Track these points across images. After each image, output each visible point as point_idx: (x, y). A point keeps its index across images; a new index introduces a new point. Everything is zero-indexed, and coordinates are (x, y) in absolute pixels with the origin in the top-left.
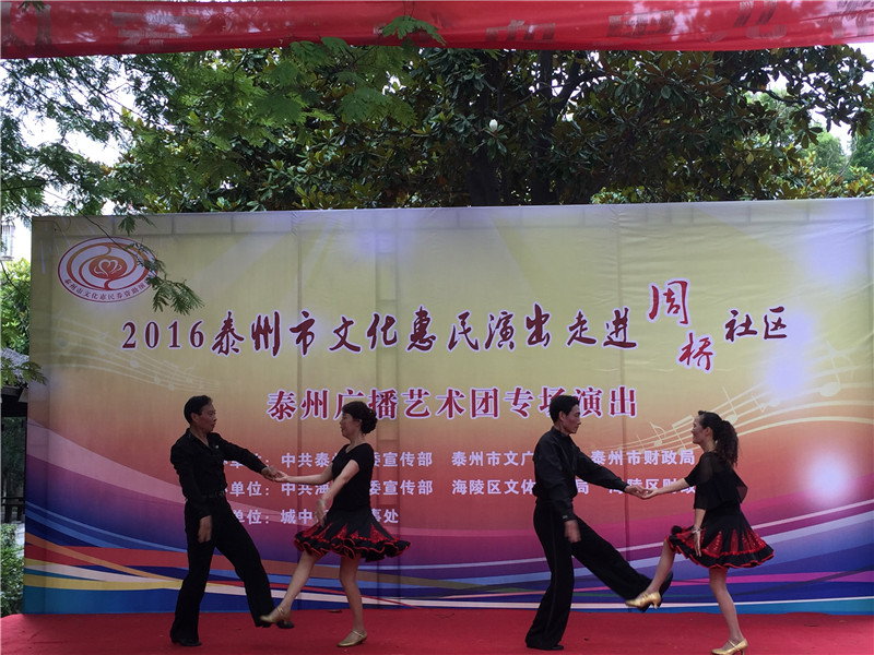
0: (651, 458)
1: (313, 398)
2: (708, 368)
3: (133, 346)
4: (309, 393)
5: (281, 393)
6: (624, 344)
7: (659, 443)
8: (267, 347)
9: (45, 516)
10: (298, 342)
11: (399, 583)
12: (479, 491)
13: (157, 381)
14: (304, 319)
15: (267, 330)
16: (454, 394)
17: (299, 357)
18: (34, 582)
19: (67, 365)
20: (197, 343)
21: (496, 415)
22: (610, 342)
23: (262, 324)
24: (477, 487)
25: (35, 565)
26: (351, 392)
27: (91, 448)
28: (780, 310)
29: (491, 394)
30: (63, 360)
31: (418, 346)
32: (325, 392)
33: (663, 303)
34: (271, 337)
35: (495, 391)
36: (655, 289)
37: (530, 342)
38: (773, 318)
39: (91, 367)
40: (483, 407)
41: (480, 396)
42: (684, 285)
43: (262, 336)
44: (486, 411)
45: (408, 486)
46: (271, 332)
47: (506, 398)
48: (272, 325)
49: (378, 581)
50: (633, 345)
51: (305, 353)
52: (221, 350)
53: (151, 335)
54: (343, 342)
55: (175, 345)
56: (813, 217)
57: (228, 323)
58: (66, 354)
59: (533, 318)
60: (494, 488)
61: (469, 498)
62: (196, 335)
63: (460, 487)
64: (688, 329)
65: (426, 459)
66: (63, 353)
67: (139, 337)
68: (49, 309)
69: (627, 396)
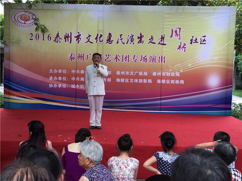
0: (168, 74)
1: (80, 56)
2: (185, 51)
3: (32, 39)
4: (79, 54)
5: (72, 54)
6: (163, 44)
7: (170, 71)
8: (68, 41)
9: (9, 83)
10: (76, 40)
13: (39, 49)
14: (78, 34)
16: (118, 56)
17: (77, 45)
18: (7, 100)
19: (14, 44)
20: (49, 40)
21: (128, 62)
22: (160, 43)
23: (67, 35)
24: (123, 80)
25: (7, 96)
26: (90, 54)
27: (21, 66)
28: (205, 36)
29: (127, 56)
30: (13, 42)
31: (108, 43)
32: (83, 54)
33: (174, 33)
34: (69, 39)
35: (129, 55)
36: (172, 30)
37: (138, 43)
38: (203, 38)
39: (21, 45)
41: (124, 57)
42: (180, 29)
43: (67, 38)
44: (126, 61)
46: (69, 37)
47: (131, 57)
48: (70, 35)
50: (166, 44)
51: (78, 43)
52: (56, 42)
53: (37, 37)
54: (89, 41)
55: (43, 40)
56: (216, 11)
57: (58, 34)
58: (14, 41)
59: (139, 36)
60: (127, 81)
61: (120, 83)
62: (49, 38)
63: (118, 80)
64: (180, 41)
65: (110, 73)
66: (13, 41)
67: (34, 37)
68: (9, 28)
69: (163, 58)
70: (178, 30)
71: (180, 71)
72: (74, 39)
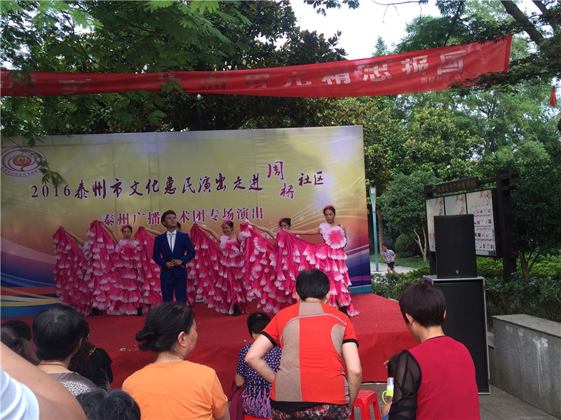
1: (122, 217)
2: (292, 198)
3: (36, 196)
4: (120, 215)
5: (108, 215)
6: (257, 189)
8: (100, 195)
10: (114, 192)
13: (49, 212)
14: (117, 182)
15: (100, 187)
16: (185, 213)
17: (115, 200)
19: (5, 206)
20: (67, 194)
21: (204, 220)
22: (252, 188)
23: (97, 185)
26: (139, 213)
28: (321, 172)
29: (201, 212)
31: (168, 193)
32: (128, 214)
33: (273, 171)
34: (102, 190)
35: (203, 210)
36: (270, 165)
37: (218, 189)
38: (318, 176)
39: (16, 206)
40: (198, 218)
41: (197, 213)
42: (281, 163)
43: (97, 190)
46: (102, 188)
47: (208, 213)
48: (102, 185)
50: (261, 189)
51: (118, 197)
52: (79, 197)
53: (45, 191)
54: (135, 192)
55: (57, 195)
57: (81, 185)
58: (4, 201)
59: (218, 179)
62: (67, 191)
64: (284, 182)
67: (39, 192)
69: (259, 211)
70: (279, 165)
72: (110, 191)
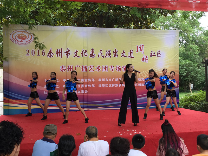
1: (70, 67)
2: (147, 62)
3: (29, 55)
5: (63, 66)
6: (132, 57)
8: (59, 56)
9: (9, 93)
10: (66, 55)
11: (88, 105)
12: (104, 86)
14: (68, 50)
15: (59, 52)
16: (99, 67)
17: (67, 59)
18: (6, 108)
19: (13, 59)
20: (44, 55)
21: (107, 71)
22: (129, 57)
24: (103, 86)
25: (7, 104)
26: (78, 66)
27: (19, 78)
28: (160, 51)
29: (106, 67)
30: (11, 58)
31: (92, 57)
32: (72, 66)
33: (139, 49)
34: (60, 54)
36: (138, 46)
37: (114, 56)
38: (159, 53)
40: (105, 69)
41: (104, 67)
42: (143, 46)
43: (58, 54)
44: (105, 70)
45: (90, 86)
46: (60, 53)
47: (109, 68)
48: (60, 51)
49: (84, 105)
50: (134, 57)
51: (68, 57)
52: (49, 57)
53: (33, 53)
54: (76, 55)
55: (39, 55)
56: (166, 34)
57: (51, 50)
58: (13, 56)
59: (115, 51)
60: (107, 86)
61: (102, 88)
63: (100, 86)
64: (143, 54)
65: (93, 80)
66: (11, 56)
67: (30, 53)
68: (8, 46)
71: (144, 77)
72: (64, 54)
